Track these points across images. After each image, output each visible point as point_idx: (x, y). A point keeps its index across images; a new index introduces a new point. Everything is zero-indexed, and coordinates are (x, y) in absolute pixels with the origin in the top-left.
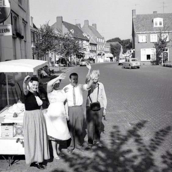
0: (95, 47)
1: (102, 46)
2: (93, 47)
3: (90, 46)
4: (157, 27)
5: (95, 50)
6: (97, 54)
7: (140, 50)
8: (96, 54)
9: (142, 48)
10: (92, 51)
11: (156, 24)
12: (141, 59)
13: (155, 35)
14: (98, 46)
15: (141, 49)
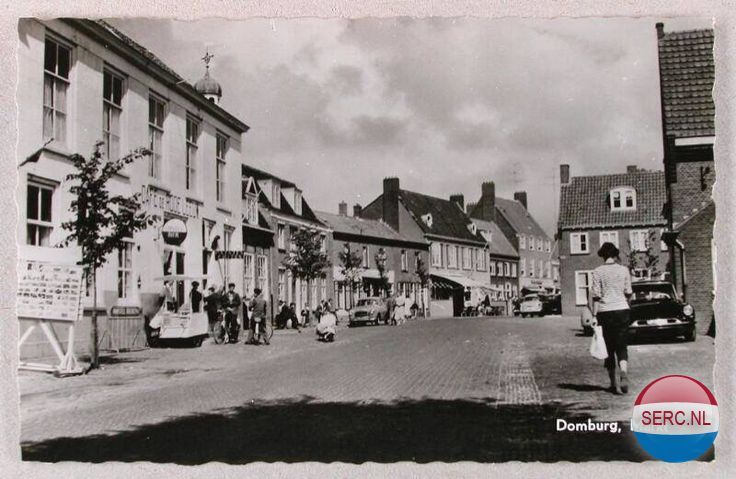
0: (514, 267)
1: (541, 262)
2: (504, 265)
3: (493, 264)
4: (619, 213)
5: (514, 275)
6: (521, 288)
7: (574, 274)
8: (515, 288)
9: (580, 269)
10: (501, 278)
11: (617, 204)
12: (575, 299)
13: (614, 234)
14: (523, 262)
15: (577, 273)
